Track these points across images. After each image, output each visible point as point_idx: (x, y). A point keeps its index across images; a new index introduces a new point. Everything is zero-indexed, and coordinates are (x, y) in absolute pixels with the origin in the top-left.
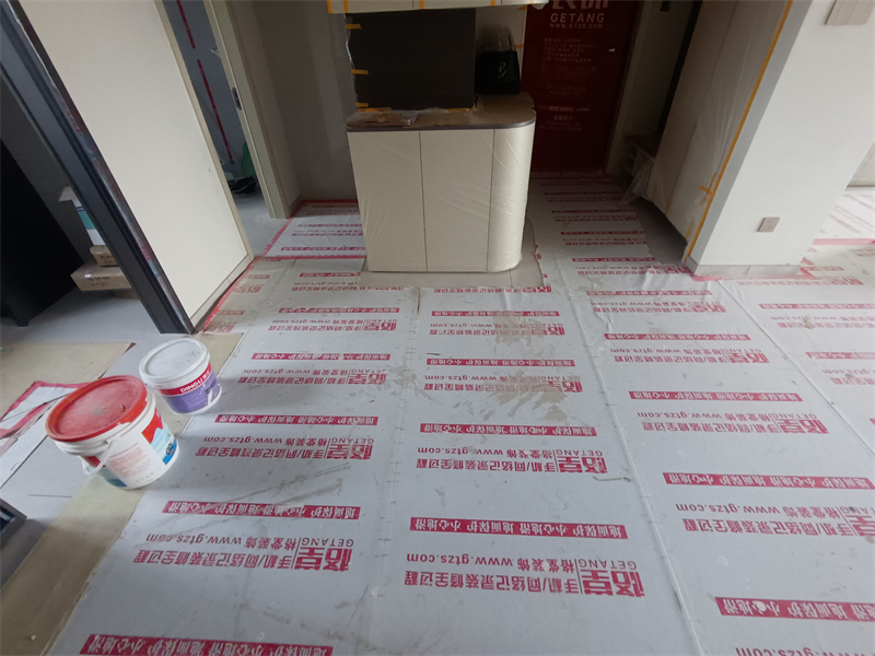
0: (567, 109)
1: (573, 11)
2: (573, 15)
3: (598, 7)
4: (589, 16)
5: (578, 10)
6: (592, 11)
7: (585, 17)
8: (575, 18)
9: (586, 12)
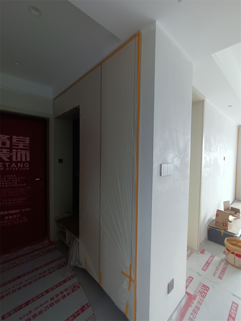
0: (14, 211)
1: (7, 162)
2: (7, 164)
3: (24, 160)
4: (19, 164)
5: (11, 161)
6: (21, 162)
7: (17, 165)
8: (10, 166)
9: (16, 163)
